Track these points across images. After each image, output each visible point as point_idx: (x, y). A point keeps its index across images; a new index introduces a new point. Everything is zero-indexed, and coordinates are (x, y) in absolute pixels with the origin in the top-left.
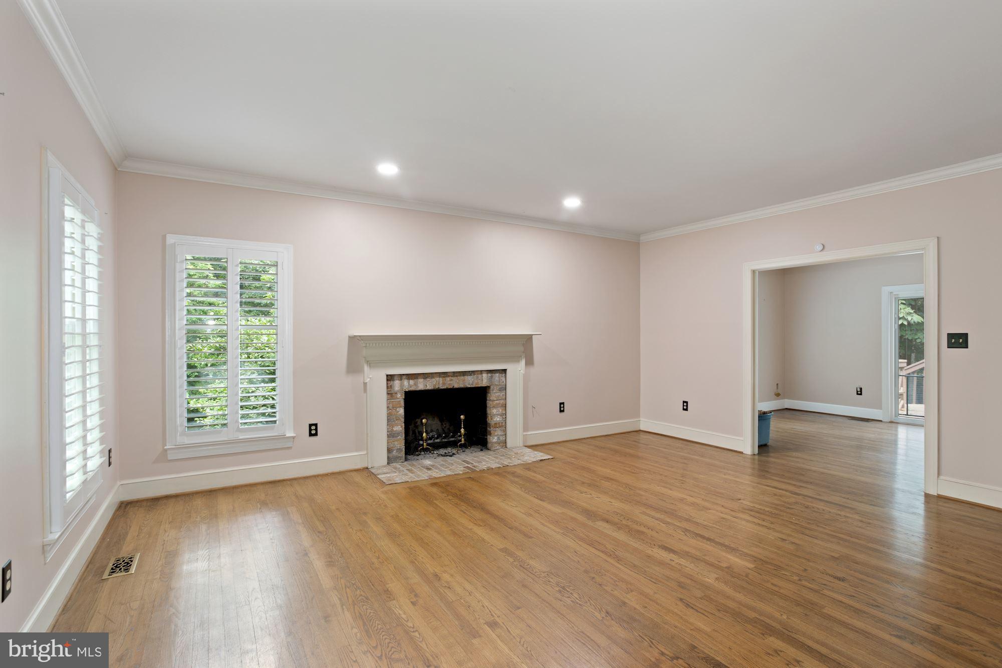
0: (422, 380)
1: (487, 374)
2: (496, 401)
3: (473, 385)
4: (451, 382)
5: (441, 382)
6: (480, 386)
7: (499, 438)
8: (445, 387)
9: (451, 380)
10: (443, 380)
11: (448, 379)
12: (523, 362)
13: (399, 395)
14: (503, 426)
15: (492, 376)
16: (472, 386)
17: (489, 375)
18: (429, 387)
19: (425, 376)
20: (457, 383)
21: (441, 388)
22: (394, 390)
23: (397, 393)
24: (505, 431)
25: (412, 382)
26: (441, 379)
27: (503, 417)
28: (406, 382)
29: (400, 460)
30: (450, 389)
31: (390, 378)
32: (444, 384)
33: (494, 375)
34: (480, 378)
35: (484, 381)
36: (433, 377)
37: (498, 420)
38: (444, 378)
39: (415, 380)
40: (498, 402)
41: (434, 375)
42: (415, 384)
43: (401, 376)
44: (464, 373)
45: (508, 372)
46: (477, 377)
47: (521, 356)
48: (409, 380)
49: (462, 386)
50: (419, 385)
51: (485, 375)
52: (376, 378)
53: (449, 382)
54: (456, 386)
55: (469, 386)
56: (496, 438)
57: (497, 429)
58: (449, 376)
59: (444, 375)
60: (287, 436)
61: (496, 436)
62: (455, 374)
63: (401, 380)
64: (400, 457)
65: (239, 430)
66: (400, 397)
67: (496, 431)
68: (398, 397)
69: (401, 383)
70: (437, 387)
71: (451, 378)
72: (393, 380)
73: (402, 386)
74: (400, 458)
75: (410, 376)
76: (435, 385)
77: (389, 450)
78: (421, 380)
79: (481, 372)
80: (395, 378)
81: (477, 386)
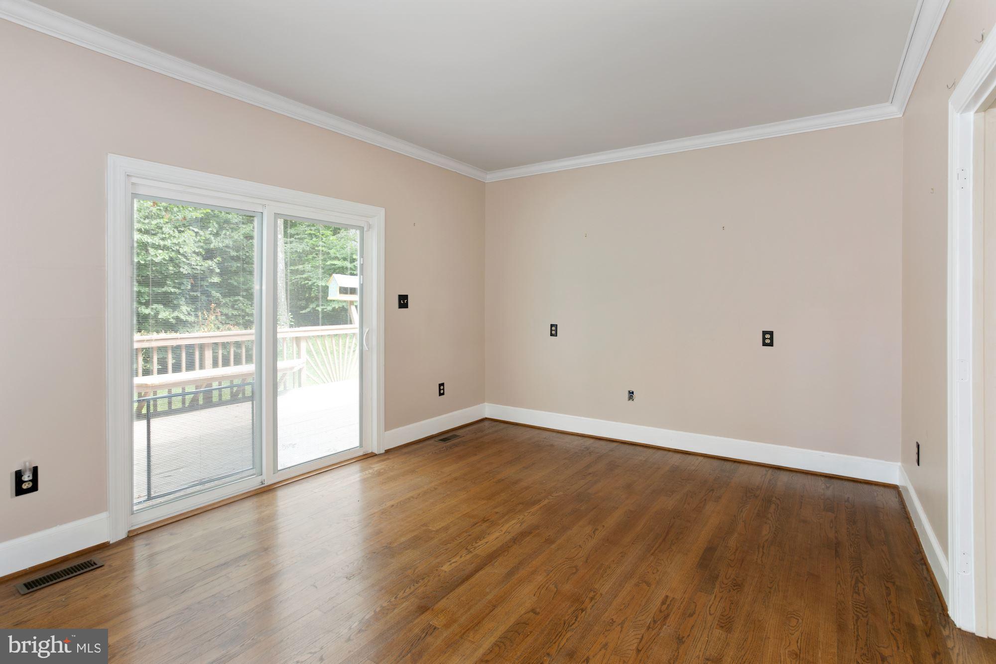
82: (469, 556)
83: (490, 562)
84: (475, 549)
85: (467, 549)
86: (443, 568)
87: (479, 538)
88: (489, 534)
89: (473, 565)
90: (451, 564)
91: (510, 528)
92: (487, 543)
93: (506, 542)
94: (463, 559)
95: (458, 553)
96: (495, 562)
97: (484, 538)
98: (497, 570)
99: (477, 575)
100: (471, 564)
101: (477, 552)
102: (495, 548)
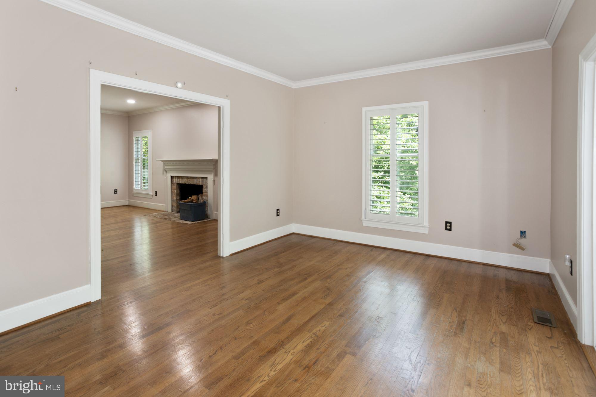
3: (196, 183)
5: (186, 181)
6: (199, 184)
9: (190, 180)
11: (189, 179)
12: (213, 174)
15: (203, 180)
17: (202, 179)
18: (183, 182)
19: (182, 177)
20: (191, 182)
22: (174, 182)
23: (174, 184)
26: (186, 179)
28: (177, 180)
30: (189, 184)
31: (172, 177)
35: (200, 182)
36: (184, 178)
44: (193, 178)
45: (208, 178)
46: (198, 180)
47: (212, 171)
49: (193, 183)
50: (180, 181)
52: (168, 177)
54: (191, 183)
58: (188, 179)
59: (187, 177)
60: (150, 194)
63: (176, 178)
64: (175, 210)
66: (176, 186)
70: (185, 183)
75: (178, 177)
77: (172, 206)
78: (181, 179)
79: (199, 178)
80: (174, 177)
82: (314, 331)
83: (300, 326)
84: (312, 336)
85: (317, 336)
86: (329, 323)
87: (310, 347)
88: (303, 350)
89: (311, 325)
90: (325, 325)
91: (284, 358)
92: (303, 342)
93: (289, 342)
94: (318, 329)
95: (322, 333)
96: (297, 327)
97: (306, 346)
98: (297, 322)
99: (307, 319)
100: (312, 325)
101: (309, 334)
102: (297, 337)
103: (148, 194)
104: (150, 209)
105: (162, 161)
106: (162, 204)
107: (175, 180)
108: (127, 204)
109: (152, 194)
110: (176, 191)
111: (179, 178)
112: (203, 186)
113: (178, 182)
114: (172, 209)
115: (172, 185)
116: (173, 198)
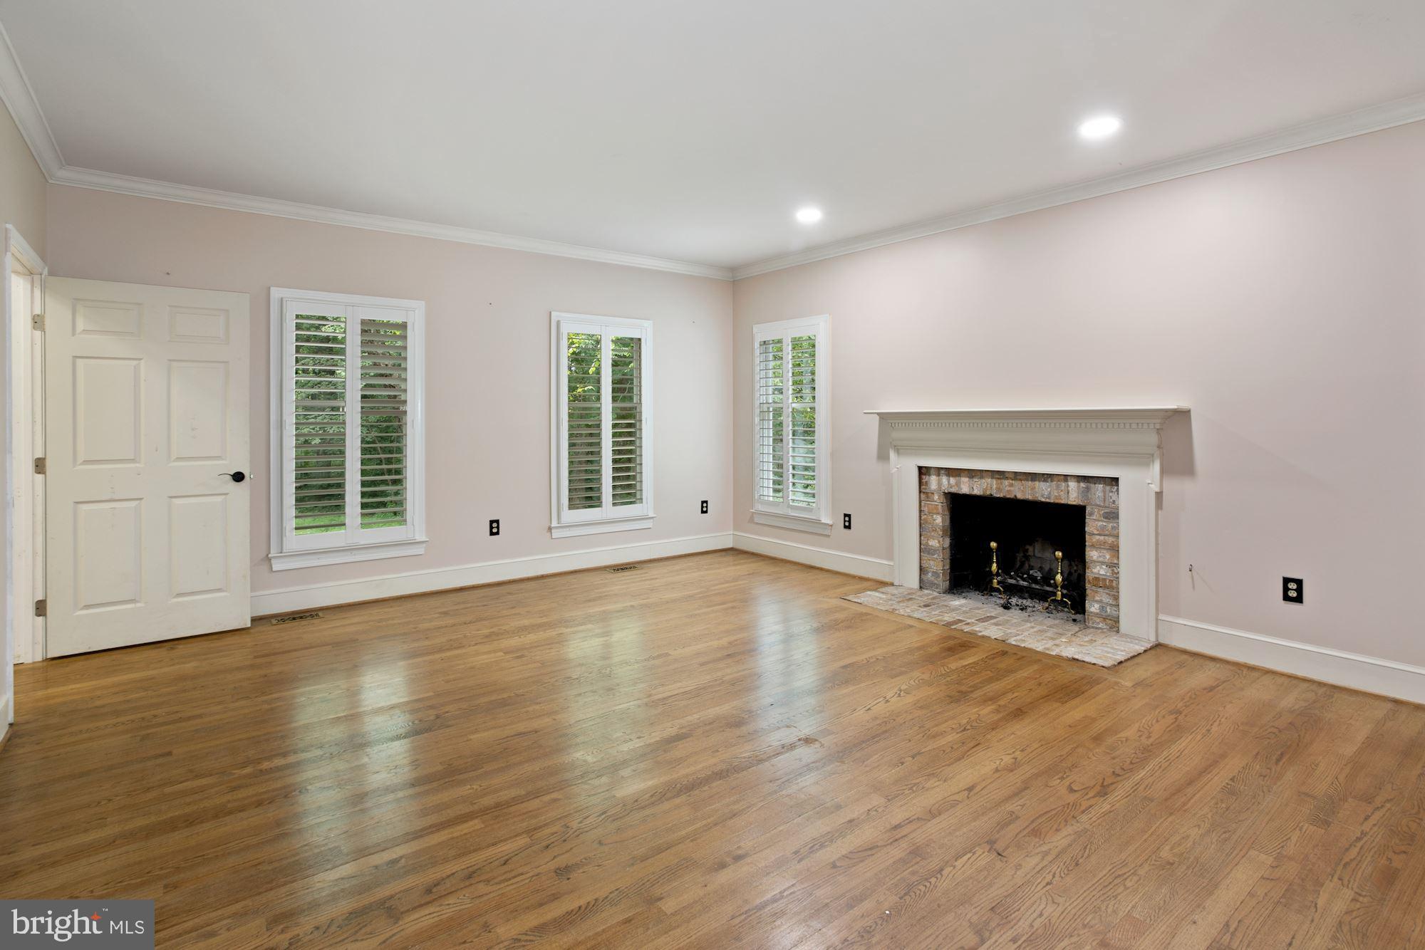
0: (967, 479)
1: (1078, 482)
2: (1098, 537)
3: (1049, 498)
4: (1012, 489)
5: (995, 486)
6: (1063, 502)
7: (1102, 608)
8: (1001, 495)
9: (1011, 485)
10: (997, 484)
11: (1006, 482)
12: (1156, 467)
13: (936, 497)
14: (1111, 586)
15: (1088, 489)
16: (1048, 500)
17: (1082, 485)
18: (977, 492)
19: (972, 473)
20: (1021, 491)
21: (995, 495)
22: (930, 488)
23: (933, 493)
24: (1116, 598)
25: (952, 480)
26: (994, 481)
27: (1113, 570)
28: (944, 480)
29: (937, 588)
30: (1010, 499)
31: (923, 471)
32: (999, 489)
33: (1092, 485)
34: (1063, 488)
35: (1072, 494)
36: (982, 477)
37: (1102, 572)
38: (999, 481)
39: (957, 478)
40: (1102, 538)
41: (984, 474)
42: (958, 484)
43: (939, 470)
44: (1033, 477)
45: (1120, 482)
46: (1058, 487)
47: (1153, 455)
48: (949, 477)
49: (1030, 497)
50: (962, 486)
51: (1072, 485)
52: (905, 468)
53: (1008, 488)
54: (1020, 496)
55: (1043, 500)
56: (1097, 606)
57: (1100, 590)
58: (1007, 478)
59: (1000, 475)
60: (823, 522)
61: (1096, 601)
62: (1017, 476)
63: (939, 475)
64: (935, 584)
65: (789, 506)
66: (938, 500)
67: (1097, 592)
68: (935, 499)
69: (939, 480)
70: (988, 493)
71: (1011, 482)
72: (929, 475)
73: (940, 484)
74: (937, 586)
75: (951, 472)
76: (986, 489)
77: (922, 570)
78: (965, 480)
79: (1066, 477)
80: (932, 471)
81: (1057, 501)
103: (818, 522)
104: (821, 569)
105: (878, 414)
106: (876, 557)
107: (933, 481)
108: (731, 546)
109: (829, 522)
110: (939, 520)
111: (959, 476)
112: (1088, 510)
113: (953, 490)
114: (921, 580)
115: (923, 496)
116: (923, 542)
